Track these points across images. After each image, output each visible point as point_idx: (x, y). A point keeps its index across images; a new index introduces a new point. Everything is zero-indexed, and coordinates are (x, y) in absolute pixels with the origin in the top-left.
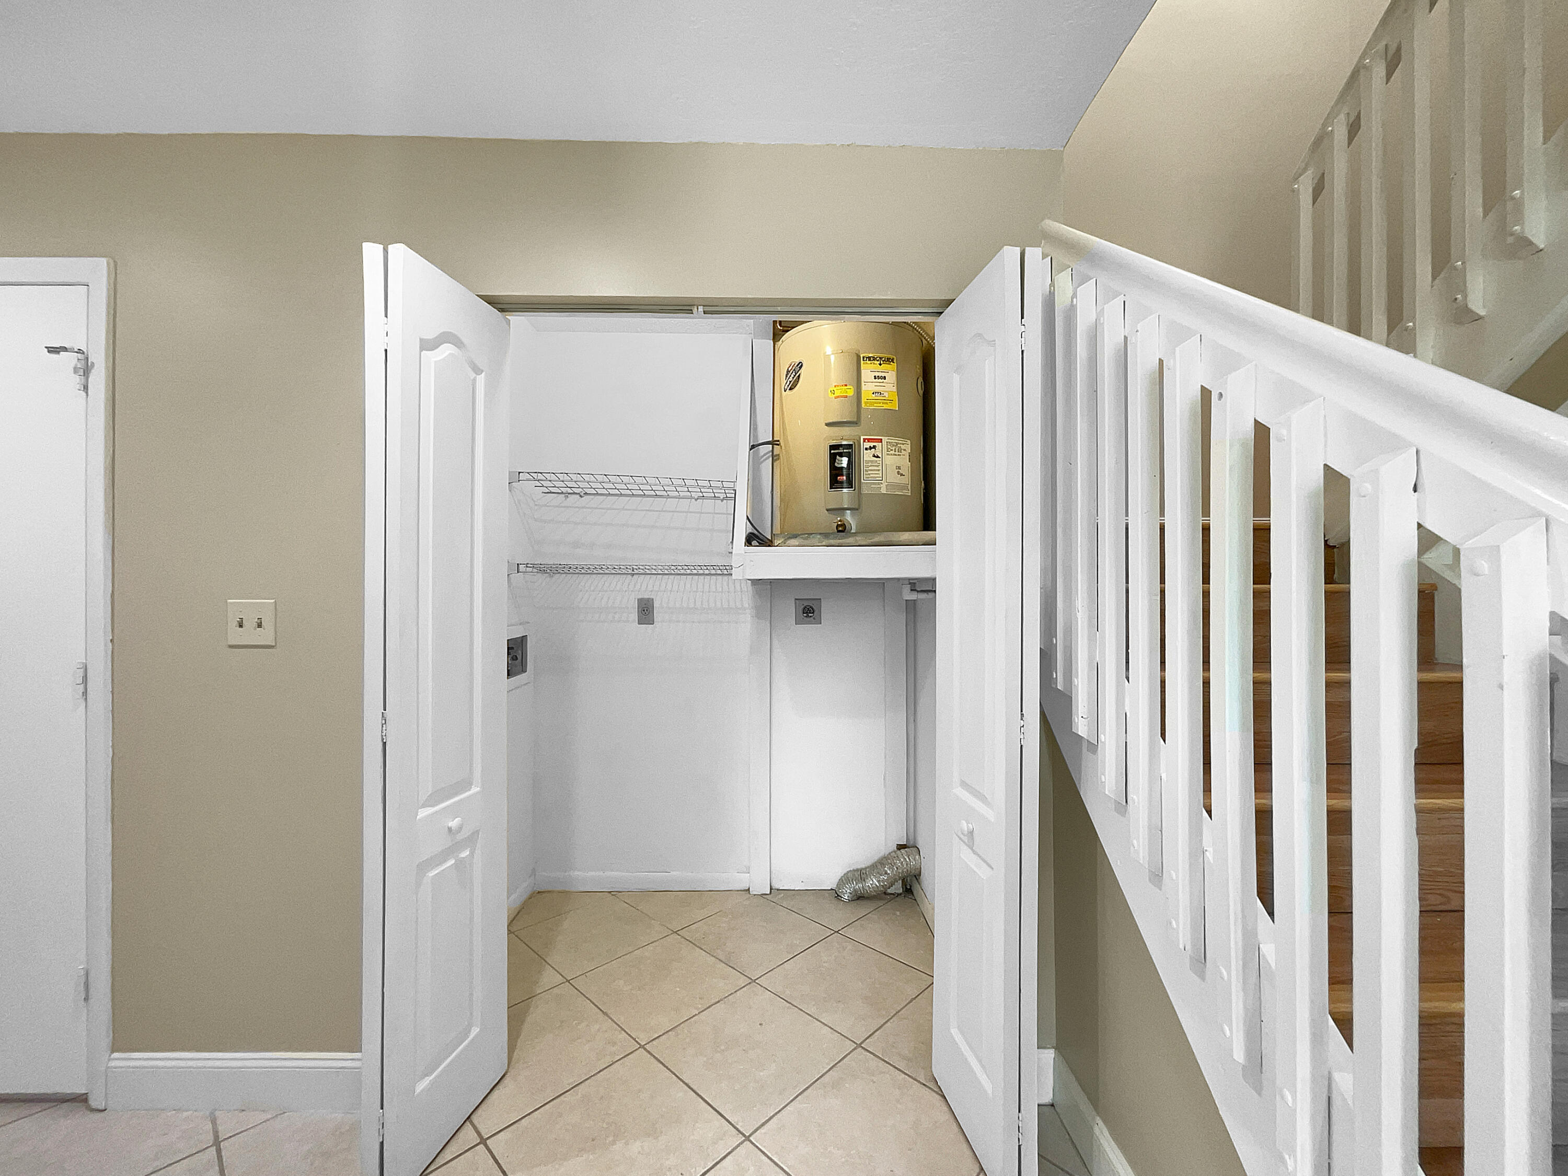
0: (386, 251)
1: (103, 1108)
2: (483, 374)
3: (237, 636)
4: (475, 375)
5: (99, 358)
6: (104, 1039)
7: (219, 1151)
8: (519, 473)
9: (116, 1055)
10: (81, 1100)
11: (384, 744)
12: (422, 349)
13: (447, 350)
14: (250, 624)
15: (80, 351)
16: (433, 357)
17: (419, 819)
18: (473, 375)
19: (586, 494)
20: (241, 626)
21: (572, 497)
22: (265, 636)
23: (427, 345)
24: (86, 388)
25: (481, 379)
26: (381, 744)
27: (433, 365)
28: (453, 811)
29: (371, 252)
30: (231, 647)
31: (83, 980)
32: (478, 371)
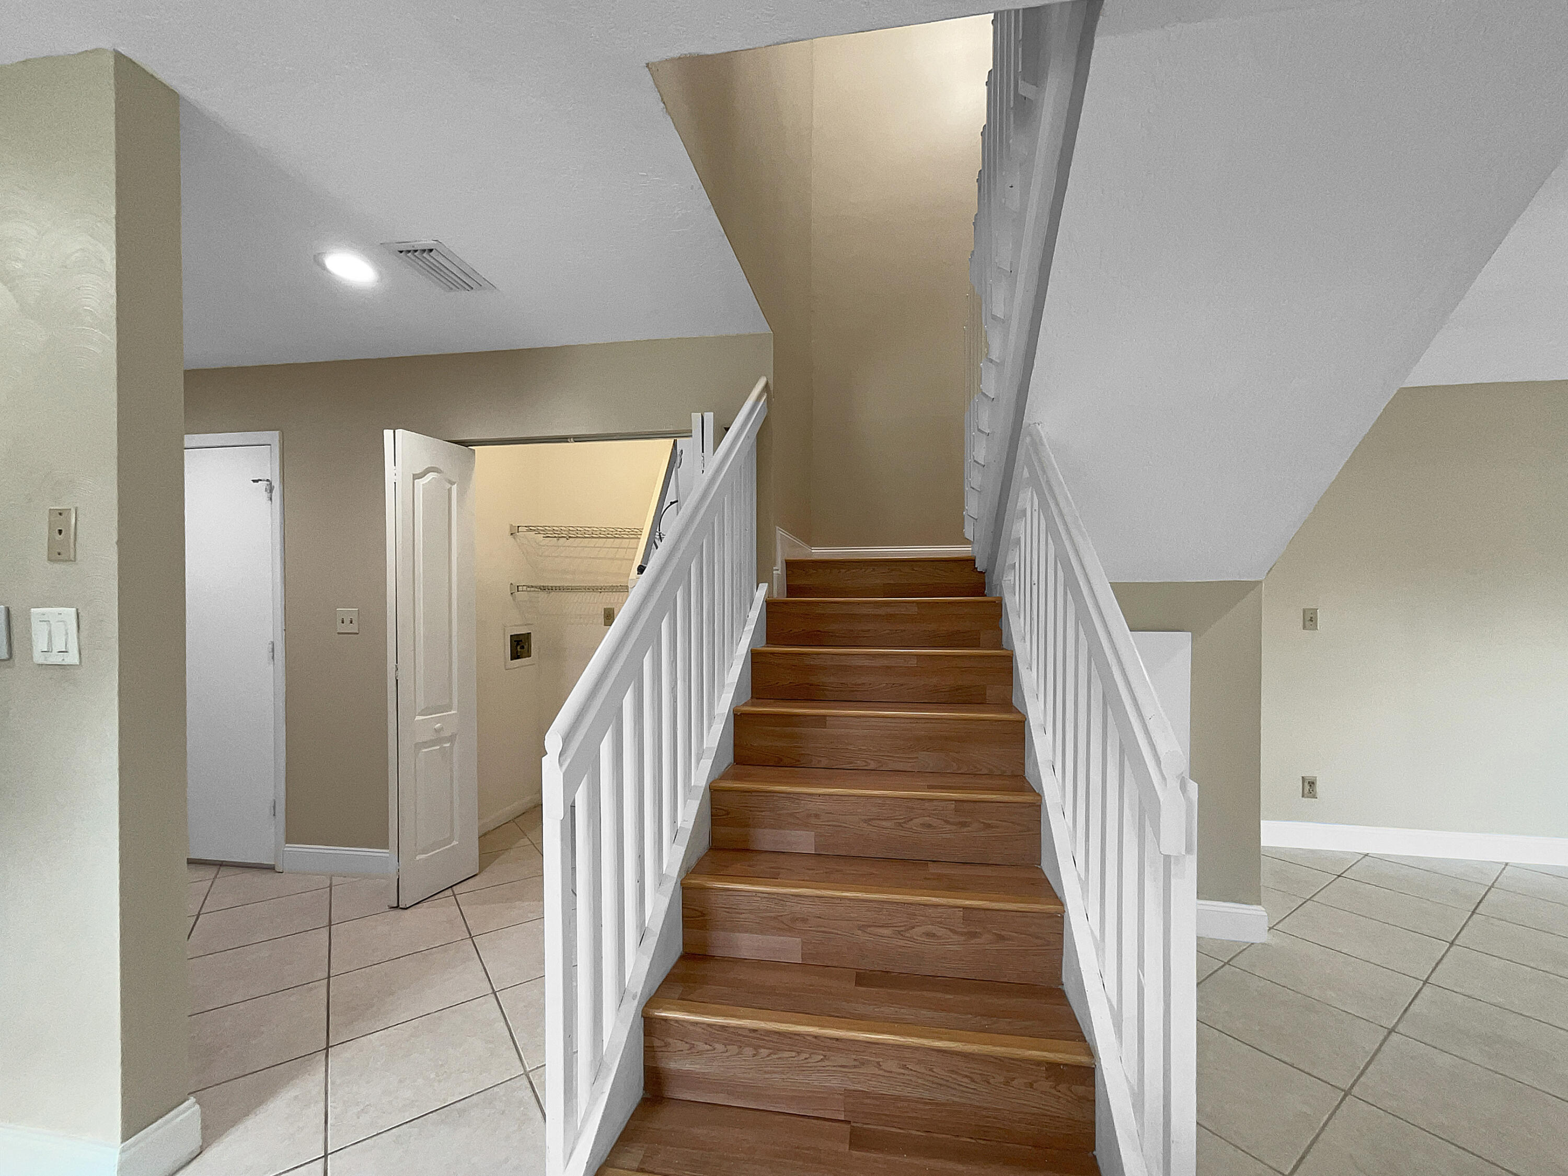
0: (394, 432)
1: (281, 871)
2: (456, 485)
3: (341, 628)
4: (450, 486)
5: (276, 484)
6: (282, 838)
7: (331, 890)
8: (518, 527)
9: (287, 845)
10: (271, 868)
11: (397, 680)
12: (414, 479)
13: (431, 476)
14: (347, 621)
15: (268, 480)
16: (420, 483)
17: (417, 720)
18: (448, 486)
19: (570, 537)
20: (343, 622)
21: (561, 539)
22: (353, 628)
23: (416, 477)
24: (271, 499)
25: (455, 487)
26: (395, 680)
27: (421, 486)
28: (438, 720)
29: (388, 434)
30: (339, 633)
31: (272, 805)
32: (452, 483)
